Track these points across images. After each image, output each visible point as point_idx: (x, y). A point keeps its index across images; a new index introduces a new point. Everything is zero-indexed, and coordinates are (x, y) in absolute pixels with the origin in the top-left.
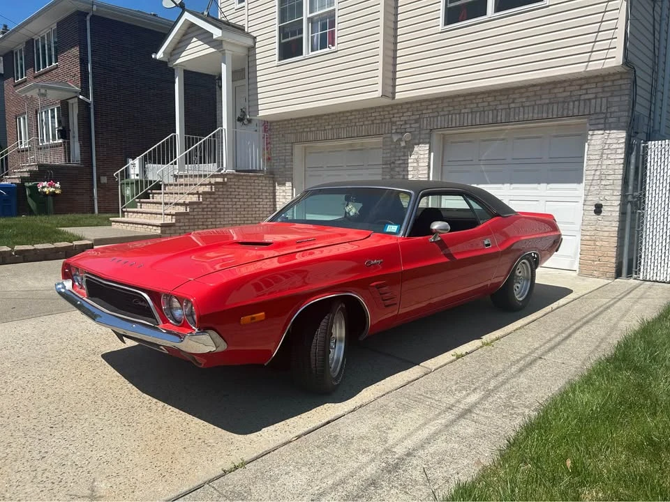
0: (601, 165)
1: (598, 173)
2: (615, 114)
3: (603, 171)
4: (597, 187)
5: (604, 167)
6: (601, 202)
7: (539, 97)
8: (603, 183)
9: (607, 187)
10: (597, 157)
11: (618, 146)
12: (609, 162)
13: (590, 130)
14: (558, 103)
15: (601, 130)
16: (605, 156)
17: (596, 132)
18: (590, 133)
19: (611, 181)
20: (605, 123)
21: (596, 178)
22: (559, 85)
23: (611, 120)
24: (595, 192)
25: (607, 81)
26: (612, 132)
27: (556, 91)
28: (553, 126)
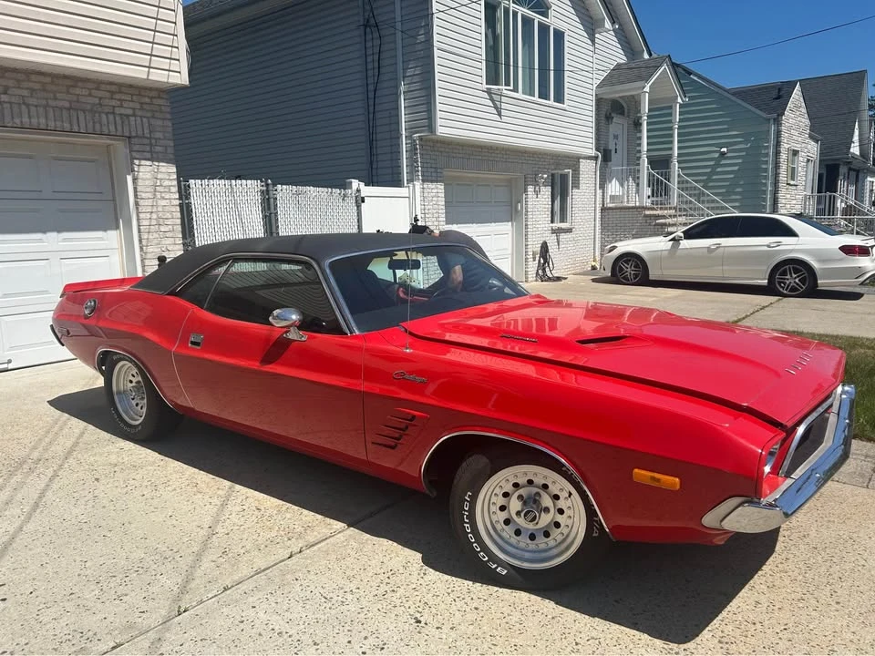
0: (157, 206)
1: (154, 216)
2: (161, 141)
3: (160, 214)
4: (156, 235)
5: (160, 209)
6: (164, 254)
7: (52, 95)
8: (163, 229)
9: (168, 234)
10: (150, 195)
11: (170, 184)
12: (163, 203)
13: (137, 159)
14: (84, 111)
15: (148, 160)
16: (158, 195)
17: (143, 162)
18: (137, 162)
19: (170, 227)
20: (151, 152)
21: (154, 222)
22: (80, 84)
23: (158, 149)
24: (156, 241)
25: (145, 96)
26: (161, 164)
27: (78, 91)
28: (51, 142)
